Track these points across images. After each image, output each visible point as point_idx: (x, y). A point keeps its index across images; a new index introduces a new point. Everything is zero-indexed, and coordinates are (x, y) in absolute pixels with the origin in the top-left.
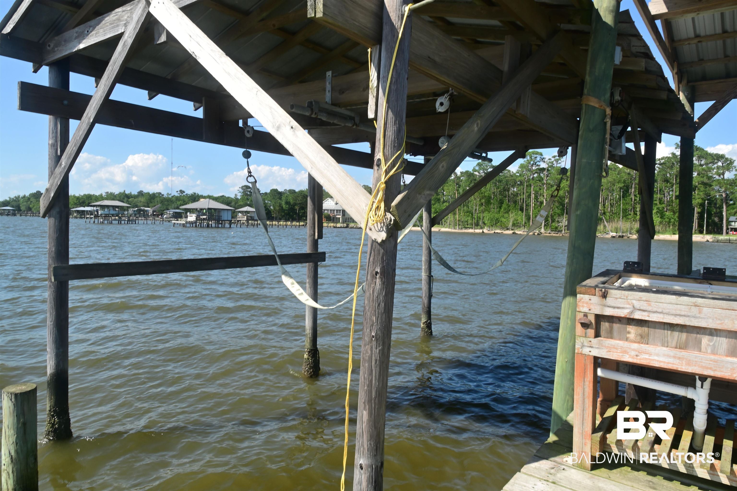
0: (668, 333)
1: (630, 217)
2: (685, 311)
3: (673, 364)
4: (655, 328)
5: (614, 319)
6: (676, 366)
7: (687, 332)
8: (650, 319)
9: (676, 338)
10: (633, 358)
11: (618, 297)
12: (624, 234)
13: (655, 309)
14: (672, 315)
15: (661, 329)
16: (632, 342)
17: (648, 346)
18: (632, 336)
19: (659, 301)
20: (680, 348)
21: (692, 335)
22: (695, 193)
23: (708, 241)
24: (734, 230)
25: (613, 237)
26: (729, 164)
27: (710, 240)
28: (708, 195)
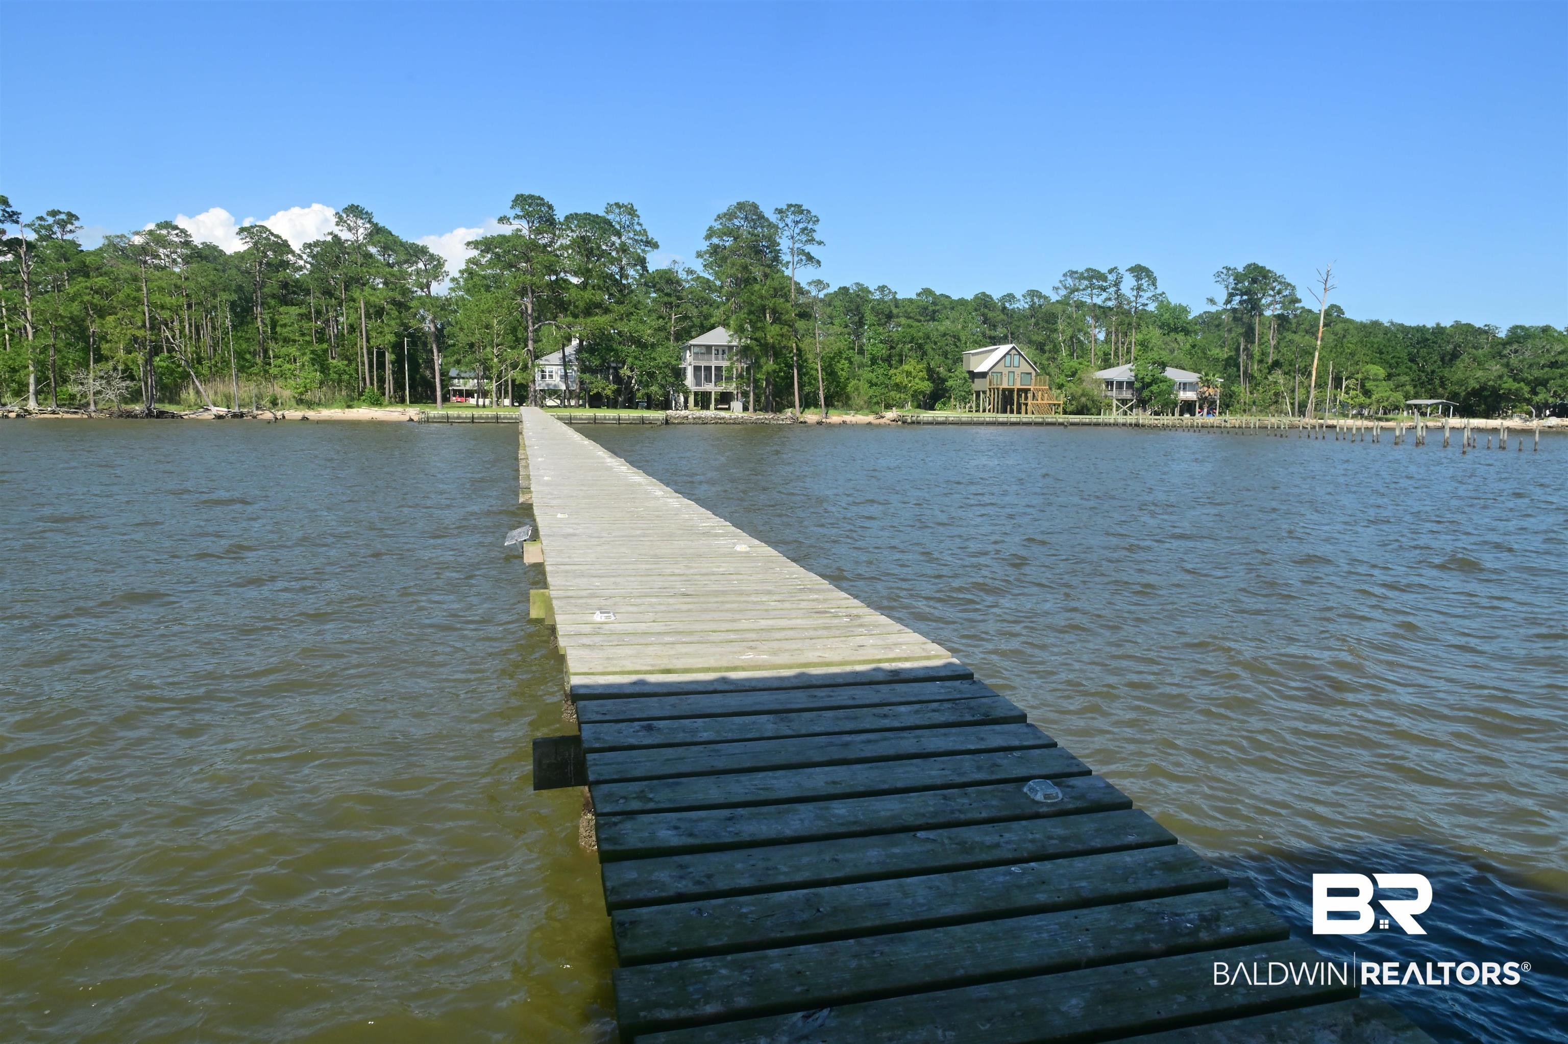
1: (255, 370)
12: (245, 410)
22: (382, 321)
23: (411, 420)
24: (460, 393)
25: (220, 417)
26: (436, 266)
27: (416, 418)
28: (406, 327)
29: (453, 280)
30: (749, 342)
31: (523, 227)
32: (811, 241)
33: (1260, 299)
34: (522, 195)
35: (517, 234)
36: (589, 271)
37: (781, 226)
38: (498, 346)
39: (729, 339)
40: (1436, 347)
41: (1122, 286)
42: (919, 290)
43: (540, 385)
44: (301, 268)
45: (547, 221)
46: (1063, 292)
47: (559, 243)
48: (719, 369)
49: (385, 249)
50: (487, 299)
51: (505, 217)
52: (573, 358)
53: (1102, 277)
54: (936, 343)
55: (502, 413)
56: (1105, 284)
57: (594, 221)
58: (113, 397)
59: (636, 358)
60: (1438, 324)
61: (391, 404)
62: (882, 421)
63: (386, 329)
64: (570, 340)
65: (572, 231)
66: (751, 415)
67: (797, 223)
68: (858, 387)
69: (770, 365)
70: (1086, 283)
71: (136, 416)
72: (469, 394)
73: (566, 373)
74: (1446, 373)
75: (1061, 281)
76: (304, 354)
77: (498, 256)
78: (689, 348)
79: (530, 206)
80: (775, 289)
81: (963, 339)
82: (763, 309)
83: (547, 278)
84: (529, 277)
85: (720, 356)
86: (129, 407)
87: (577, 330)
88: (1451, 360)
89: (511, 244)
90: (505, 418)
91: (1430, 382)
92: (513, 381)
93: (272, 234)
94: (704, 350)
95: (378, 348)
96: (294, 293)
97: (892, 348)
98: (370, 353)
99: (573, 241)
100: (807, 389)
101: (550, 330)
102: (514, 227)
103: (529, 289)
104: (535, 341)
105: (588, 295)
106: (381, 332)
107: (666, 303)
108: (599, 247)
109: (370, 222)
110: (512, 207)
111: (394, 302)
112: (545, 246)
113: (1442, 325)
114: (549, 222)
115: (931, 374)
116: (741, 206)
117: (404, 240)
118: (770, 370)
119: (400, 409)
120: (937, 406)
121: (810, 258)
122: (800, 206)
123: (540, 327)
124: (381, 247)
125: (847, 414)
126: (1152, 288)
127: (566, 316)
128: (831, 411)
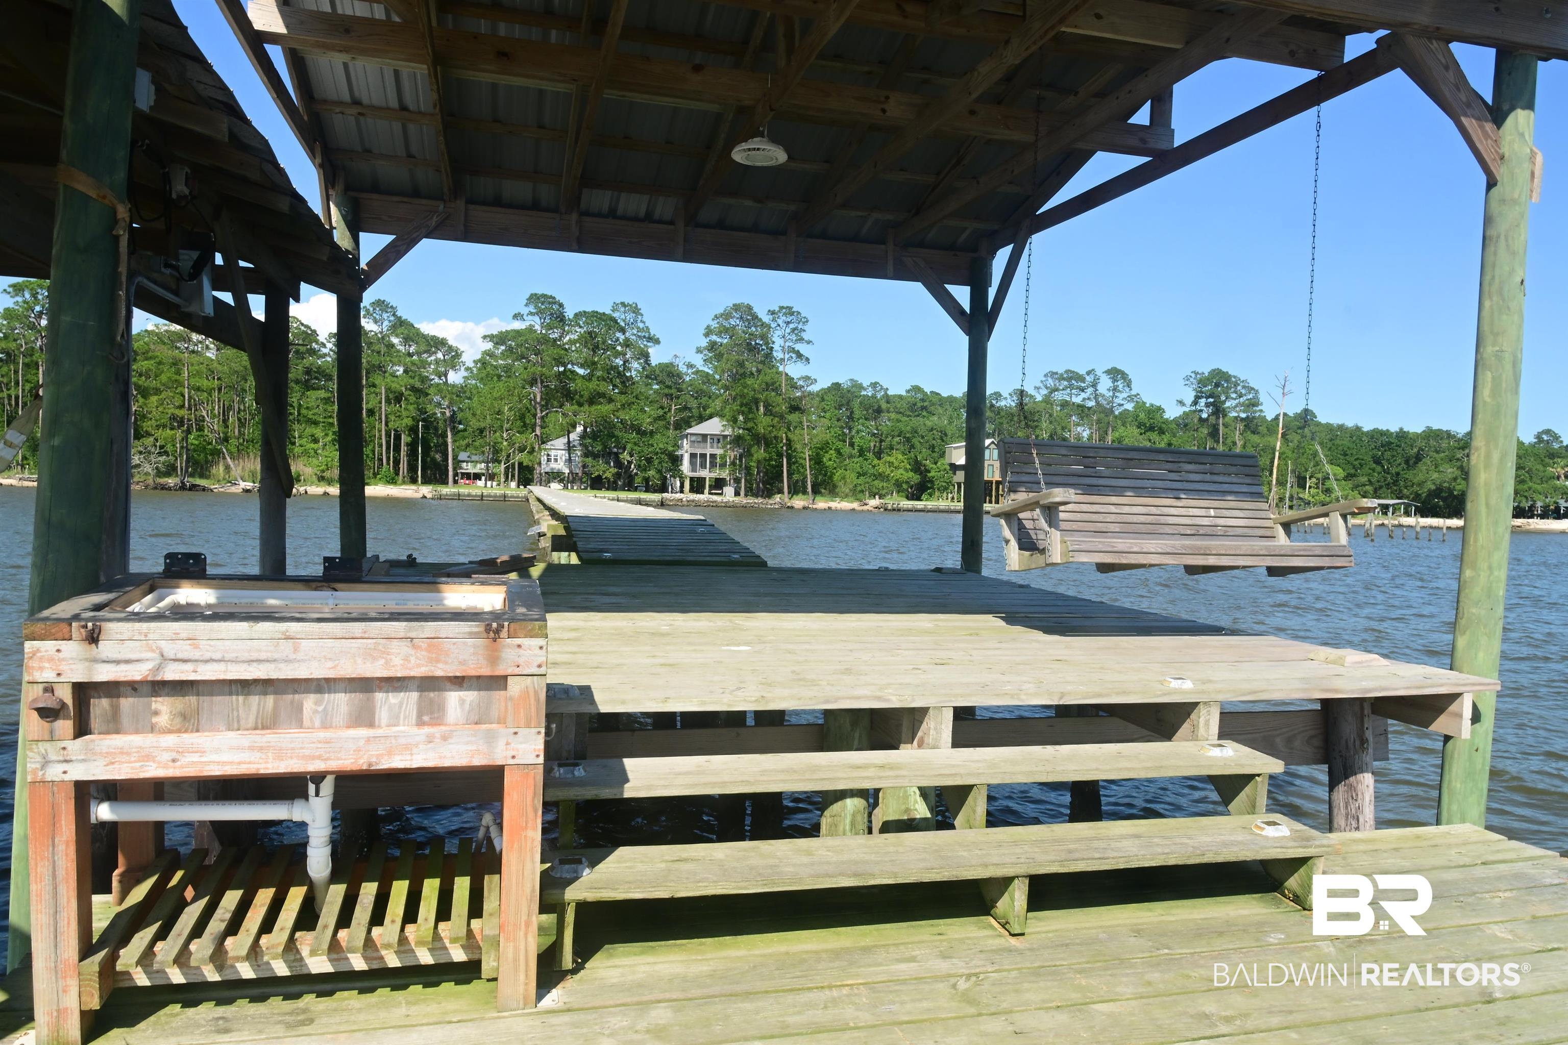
0: (238, 700)
2: (267, 651)
3: (250, 763)
4: (211, 694)
5: (122, 689)
6: (256, 766)
7: (275, 693)
8: (199, 678)
9: (254, 708)
10: (166, 767)
11: (125, 637)
13: (207, 656)
14: (244, 662)
15: (223, 694)
16: (164, 732)
17: (198, 734)
18: (163, 720)
19: (214, 636)
20: (264, 728)
21: (284, 696)
22: (401, 406)
23: (424, 497)
24: (467, 476)
25: (247, 491)
26: (454, 357)
27: (429, 496)
28: (422, 411)
29: (467, 369)
30: (741, 431)
31: (536, 323)
32: (801, 340)
33: (1224, 402)
34: (536, 294)
35: (530, 329)
36: (594, 363)
37: (773, 325)
38: (507, 431)
39: (722, 428)
40: (1400, 450)
41: (1099, 387)
42: (909, 387)
43: (545, 468)
44: (325, 355)
45: (557, 317)
46: (1045, 392)
47: (567, 338)
48: (713, 456)
49: (407, 340)
50: (500, 388)
51: (519, 314)
52: (576, 443)
53: (1081, 378)
54: (923, 437)
55: (509, 492)
56: (1083, 385)
57: (600, 319)
58: (150, 470)
59: (635, 444)
60: (1401, 429)
61: (404, 483)
62: (865, 508)
63: (404, 413)
64: (574, 427)
65: (581, 327)
66: (742, 500)
67: (788, 323)
68: (846, 476)
69: (760, 453)
70: (1066, 383)
71: (170, 489)
72: (477, 476)
73: (570, 457)
74: (1409, 475)
75: (1042, 382)
76: (327, 435)
77: (510, 349)
78: (686, 436)
79: (542, 304)
80: (767, 384)
81: (949, 433)
82: (756, 402)
83: (555, 369)
84: (539, 369)
85: (715, 445)
86: (163, 480)
87: (581, 418)
88: (1416, 463)
89: (524, 338)
90: (512, 497)
91: (1395, 483)
92: (520, 464)
93: (302, 324)
94: (700, 439)
95: (395, 430)
96: (316, 378)
97: (881, 441)
98: (388, 435)
99: (581, 337)
100: (796, 477)
101: (557, 418)
102: (527, 323)
103: (539, 380)
104: (542, 427)
105: (592, 385)
106: (399, 416)
107: (666, 395)
108: (604, 342)
109: (394, 315)
110: (526, 305)
111: (413, 389)
112: (555, 340)
113: (1405, 430)
114: (560, 319)
115: (917, 467)
116: (736, 307)
117: (426, 333)
118: (760, 458)
119: (414, 487)
120: (924, 497)
121: (799, 355)
122: (790, 308)
123: (547, 414)
124: (404, 338)
125: (832, 501)
126: (1127, 389)
127: (572, 405)
128: (818, 498)
